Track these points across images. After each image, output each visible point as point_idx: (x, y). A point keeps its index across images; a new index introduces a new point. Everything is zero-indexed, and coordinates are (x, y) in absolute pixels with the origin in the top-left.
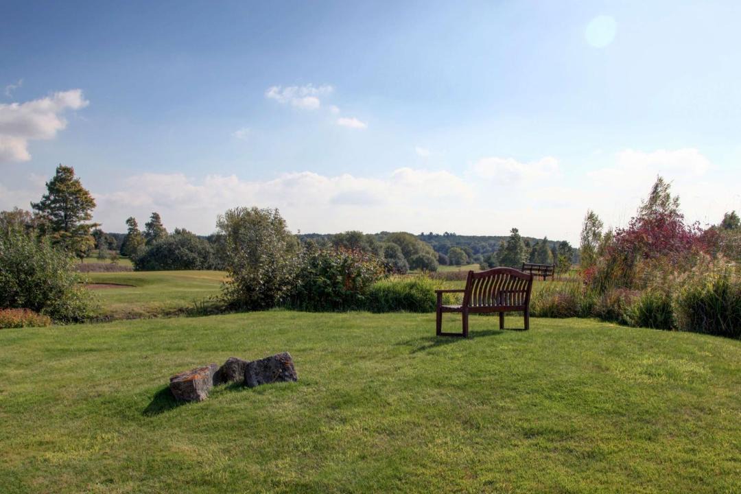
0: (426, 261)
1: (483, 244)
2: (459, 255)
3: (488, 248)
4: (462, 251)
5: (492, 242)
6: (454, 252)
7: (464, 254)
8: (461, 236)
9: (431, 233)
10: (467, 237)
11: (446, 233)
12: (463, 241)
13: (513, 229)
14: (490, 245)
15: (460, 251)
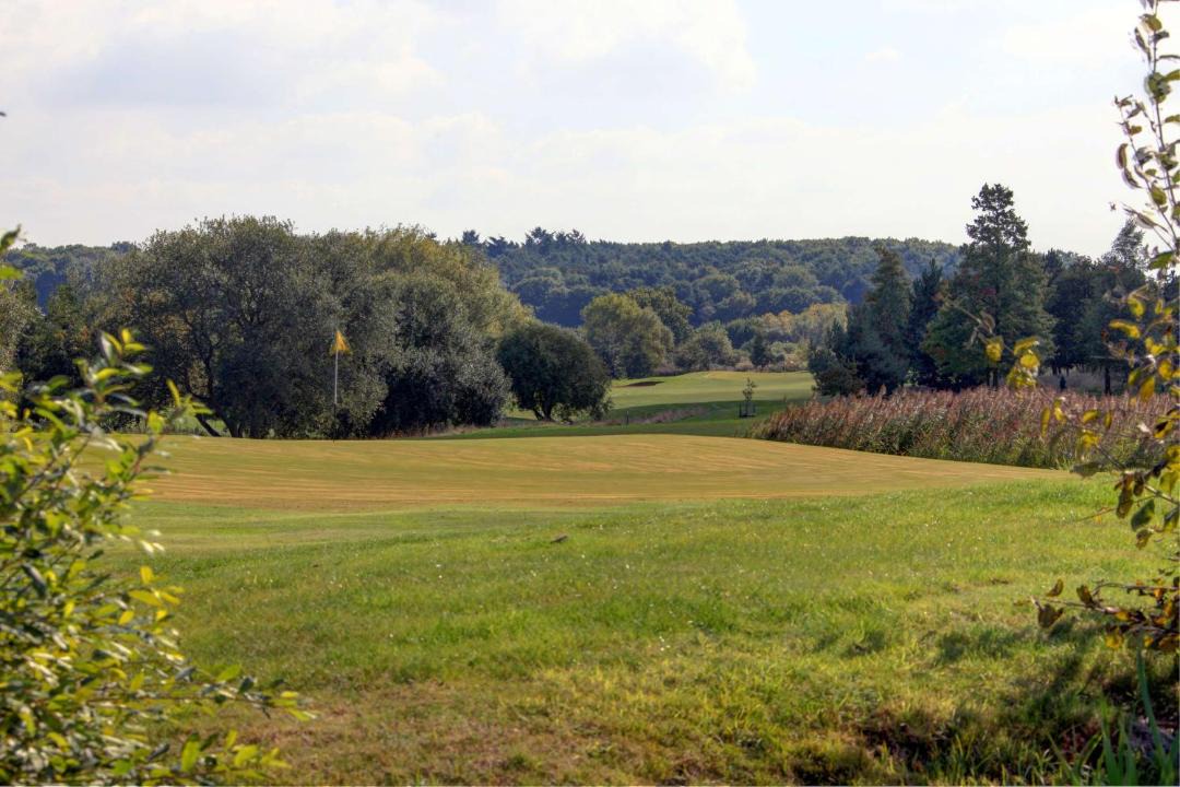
0: (553, 359)
1: (716, 274)
2: (638, 329)
3: (739, 295)
4: (649, 312)
5: (757, 267)
6: (611, 314)
7: (659, 326)
8: (603, 244)
9: (470, 237)
10: (633, 247)
11: (538, 232)
12: (616, 265)
13: (986, 192)
14: (747, 280)
15: (636, 311)
